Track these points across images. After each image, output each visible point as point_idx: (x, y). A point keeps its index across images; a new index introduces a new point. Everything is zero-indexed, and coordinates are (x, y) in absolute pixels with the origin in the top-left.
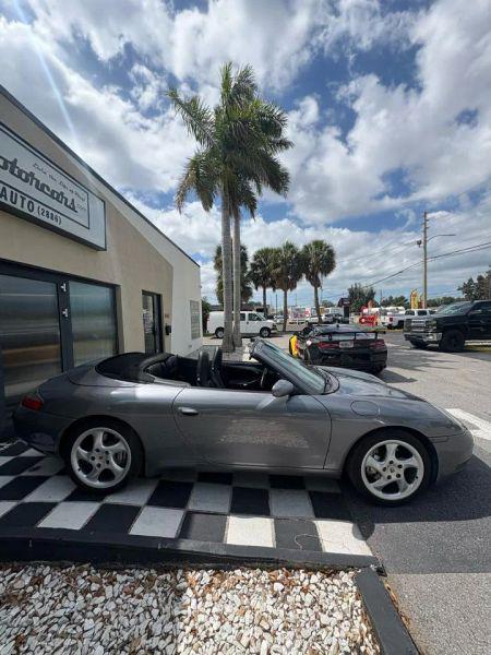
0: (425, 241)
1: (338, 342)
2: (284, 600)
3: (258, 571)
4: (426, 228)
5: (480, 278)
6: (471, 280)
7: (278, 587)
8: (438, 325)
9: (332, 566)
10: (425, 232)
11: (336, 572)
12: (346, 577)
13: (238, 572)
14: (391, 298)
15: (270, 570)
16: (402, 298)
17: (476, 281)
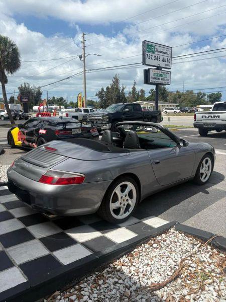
0: (85, 57)
1: (71, 129)
2: (161, 247)
3: (143, 245)
4: (84, 47)
5: (108, 88)
6: (103, 89)
7: (155, 245)
8: (109, 118)
9: (164, 230)
10: (84, 49)
11: (168, 230)
12: (172, 230)
13: (136, 250)
14: (54, 98)
15: (147, 242)
16: (62, 99)
17: (105, 90)
